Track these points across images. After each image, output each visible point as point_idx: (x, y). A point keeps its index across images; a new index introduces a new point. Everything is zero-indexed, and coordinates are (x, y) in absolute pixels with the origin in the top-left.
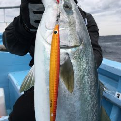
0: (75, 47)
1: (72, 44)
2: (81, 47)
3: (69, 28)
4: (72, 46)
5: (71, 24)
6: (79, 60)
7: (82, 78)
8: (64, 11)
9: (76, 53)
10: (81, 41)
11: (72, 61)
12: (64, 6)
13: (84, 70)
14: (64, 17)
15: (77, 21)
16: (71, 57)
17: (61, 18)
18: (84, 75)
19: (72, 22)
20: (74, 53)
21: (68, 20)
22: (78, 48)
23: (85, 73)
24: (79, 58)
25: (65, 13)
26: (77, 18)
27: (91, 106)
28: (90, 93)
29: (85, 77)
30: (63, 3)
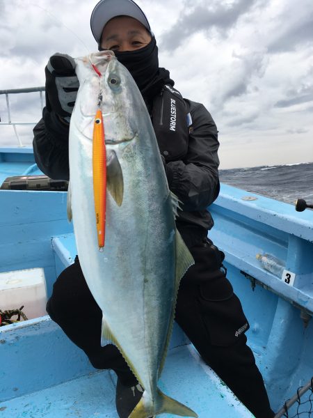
0: (125, 141)
1: (119, 138)
2: (134, 141)
3: (115, 114)
4: (120, 139)
5: (119, 108)
6: (131, 159)
7: (136, 185)
8: (108, 87)
9: (126, 149)
10: (135, 133)
11: (121, 161)
12: (109, 79)
13: (139, 174)
14: (108, 97)
15: (128, 103)
16: (118, 155)
17: (103, 99)
18: (139, 181)
19: (119, 105)
20: (123, 150)
21: (113, 102)
22: (128, 143)
23: (140, 178)
24: (130, 157)
25: (110, 91)
26: (128, 98)
27: (151, 224)
28: (150, 206)
29: (141, 184)
30: (107, 75)
